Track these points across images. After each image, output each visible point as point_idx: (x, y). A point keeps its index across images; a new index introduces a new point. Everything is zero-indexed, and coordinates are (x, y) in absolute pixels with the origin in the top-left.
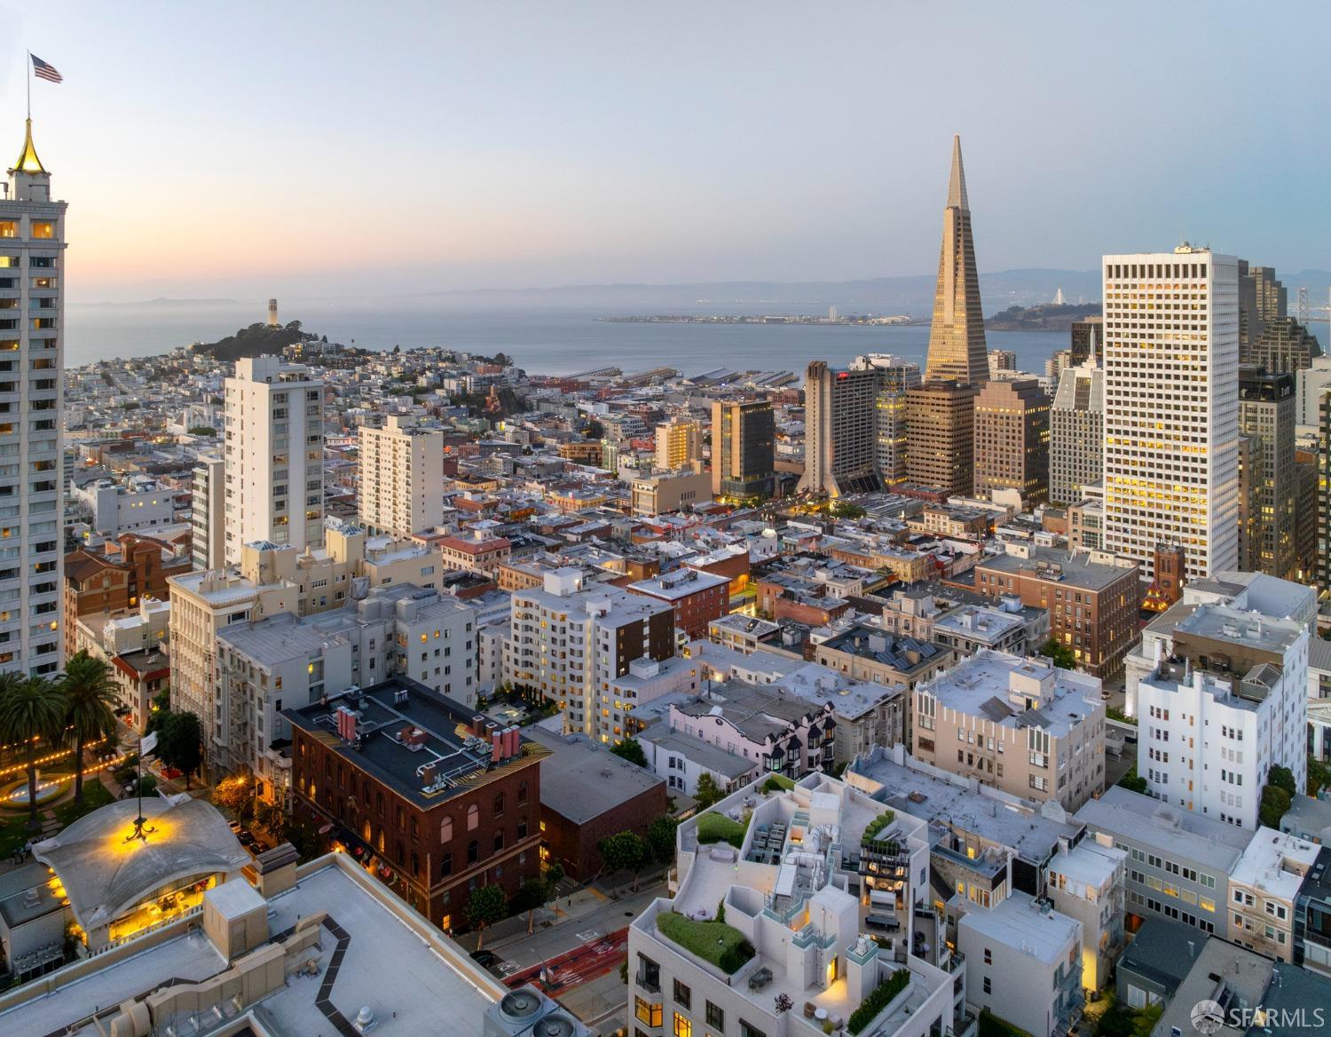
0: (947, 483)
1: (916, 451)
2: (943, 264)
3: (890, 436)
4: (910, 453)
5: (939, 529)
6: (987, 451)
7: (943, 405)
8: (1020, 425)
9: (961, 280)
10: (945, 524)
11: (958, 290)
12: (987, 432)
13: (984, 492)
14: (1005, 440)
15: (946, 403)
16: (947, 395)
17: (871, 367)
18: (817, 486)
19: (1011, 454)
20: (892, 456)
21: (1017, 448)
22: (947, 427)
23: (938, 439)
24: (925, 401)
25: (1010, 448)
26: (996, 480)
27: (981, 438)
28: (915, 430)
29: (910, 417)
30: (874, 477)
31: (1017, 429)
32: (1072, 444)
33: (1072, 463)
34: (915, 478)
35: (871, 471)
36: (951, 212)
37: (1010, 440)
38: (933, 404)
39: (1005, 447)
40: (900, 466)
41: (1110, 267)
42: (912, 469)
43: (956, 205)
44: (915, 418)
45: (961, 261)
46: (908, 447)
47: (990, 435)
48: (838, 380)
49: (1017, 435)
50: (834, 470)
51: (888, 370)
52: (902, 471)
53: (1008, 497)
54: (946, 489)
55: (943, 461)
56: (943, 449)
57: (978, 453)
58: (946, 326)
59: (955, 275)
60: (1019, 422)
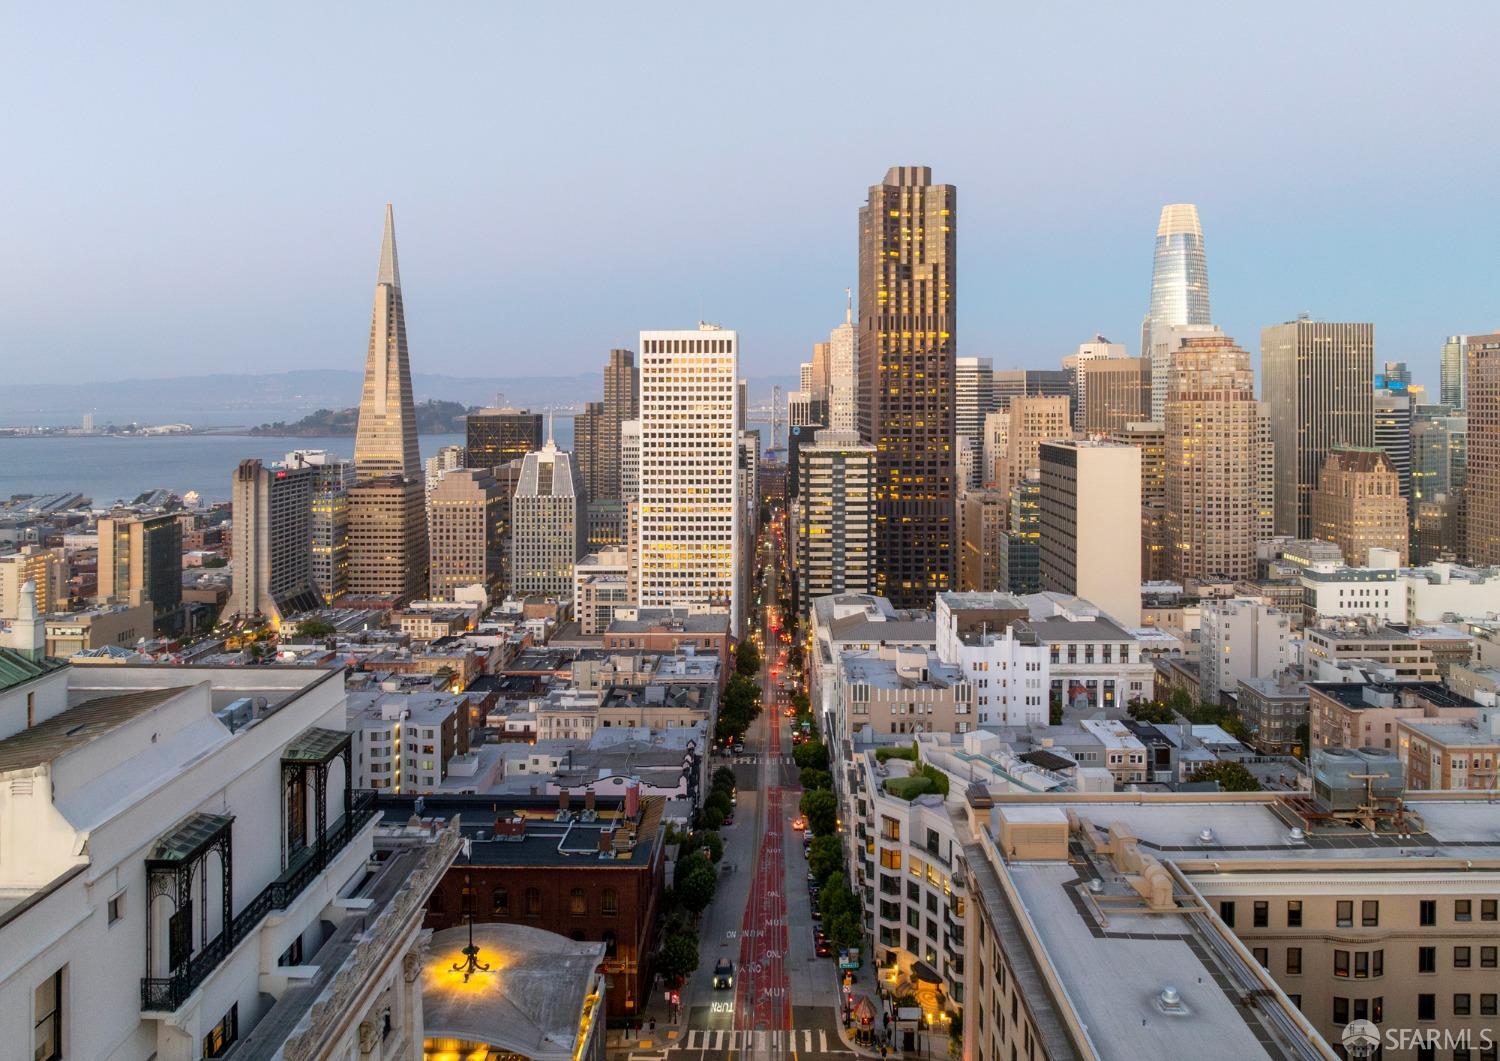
0: (398, 589)
1: (359, 557)
2: (373, 347)
3: (328, 544)
4: (353, 561)
5: (420, 635)
6: (444, 548)
7: (394, 503)
8: (481, 517)
9: (395, 365)
10: (426, 628)
11: (391, 376)
12: (444, 528)
13: (441, 593)
14: (465, 534)
15: (397, 499)
16: (399, 491)
17: (305, 465)
18: (251, 609)
19: (471, 548)
20: (330, 567)
21: (478, 541)
22: (399, 527)
23: (387, 541)
24: (373, 499)
25: (471, 541)
26: (455, 578)
27: (439, 534)
28: (359, 534)
29: (353, 520)
30: (311, 594)
31: (478, 521)
32: (536, 531)
33: (536, 550)
34: (359, 589)
35: (307, 587)
36: (383, 290)
37: (471, 534)
38: (382, 503)
40: (339, 577)
42: (356, 579)
43: (388, 281)
44: (361, 520)
45: (395, 344)
46: (350, 554)
47: (448, 531)
48: (277, 480)
49: (477, 527)
50: (272, 589)
51: (323, 467)
52: (342, 582)
53: (472, 595)
54: (398, 596)
55: (394, 565)
56: (394, 551)
57: (435, 551)
58: (376, 417)
59: (388, 360)
60: (481, 513)
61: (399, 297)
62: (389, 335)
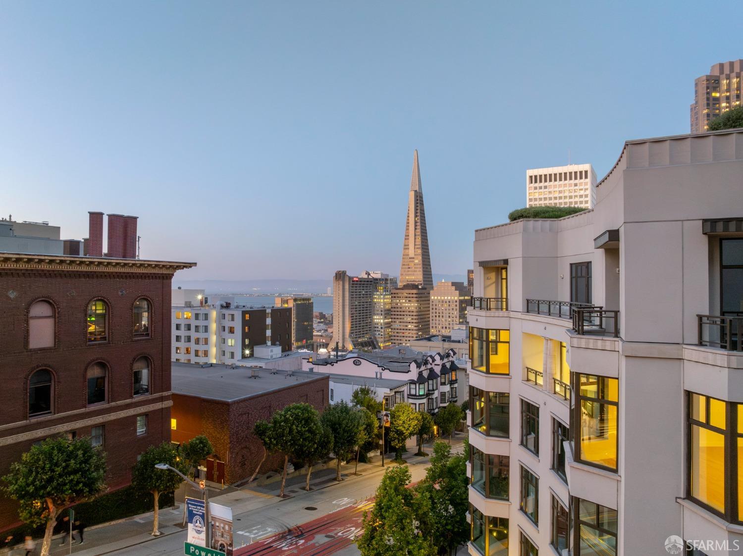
1: (397, 325)
2: (408, 223)
3: (381, 318)
4: (393, 328)
6: (437, 322)
7: (413, 297)
8: (456, 306)
9: (419, 231)
11: (417, 237)
12: (437, 311)
14: (448, 315)
15: (415, 296)
16: (415, 291)
17: (370, 277)
19: (451, 323)
20: (383, 330)
21: (455, 319)
22: (415, 311)
23: (410, 317)
24: (402, 295)
25: (451, 319)
27: (434, 314)
28: (396, 313)
29: (393, 306)
30: (373, 342)
31: (454, 308)
34: (396, 342)
35: (370, 338)
36: (413, 193)
37: (451, 315)
38: (407, 297)
39: (448, 319)
40: (387, 335)
41: (531, 177)
43: (415, 189)
44: (396, 306)
47: (439, 313)
48: (353, 281)
49: (454, 311)
50: (350, 336)
51: (380, 279)
52: (388, 338)
55: (413, 330)
56: (413, 323)
57: (433, 323)
58: (410, 258)
59: (416, 229)
60: (456, 304)
61: (421, 197)
62: (416, 216)
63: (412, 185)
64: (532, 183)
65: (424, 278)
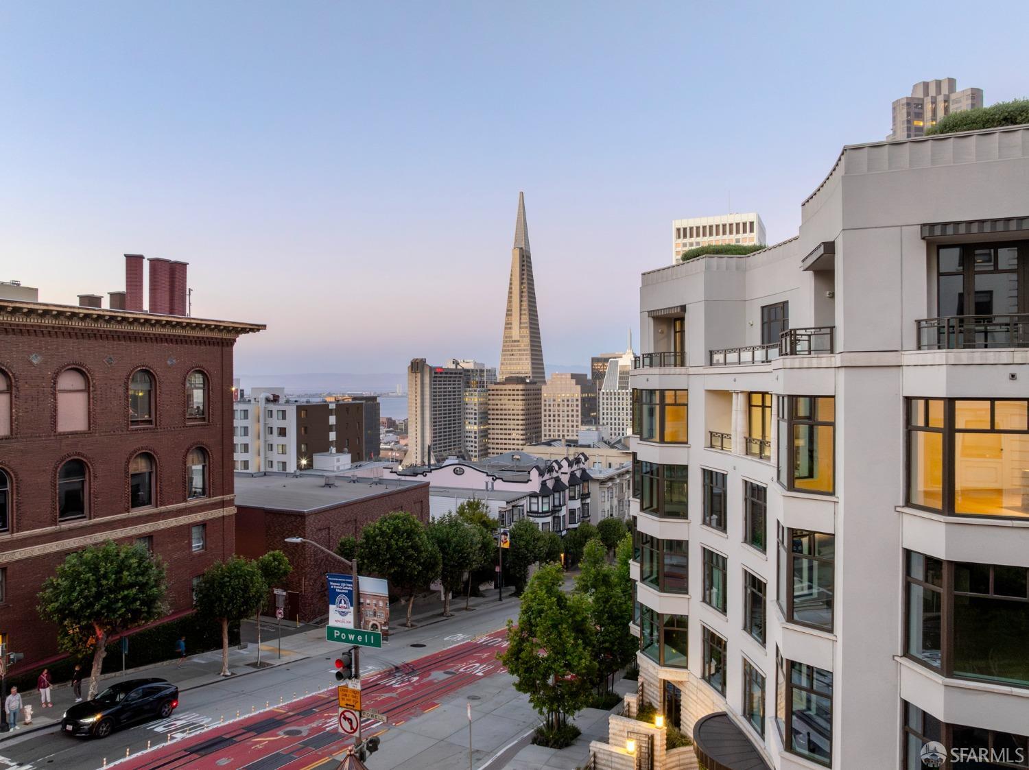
1: (496, 434)
2: (511, 293)
3: (475, 424)
4: (491, 437)
6: (552, 428)
7: (518, 395)
8: (577, 405)
9: (525, 304)
11: (523, 313)
12: (552, 413)
14: (566, 418)
15: (520, 393)
16: (521, 387)
17: (459, 367)
19: (570, 429)
20: (477, 440)
21: (575, 424)
22: (521, 413)
23: (514, 422)
24: (503, 392)
27: (547, 418)
28: (495, 417)
29: (490, 407)
31: (575, 408)
32: (617, 417)
35: (460, 452)
36: (517, 252)
37: (570, 418)
38: (510, 395)
39: (566, 423)
40: (483, 448)
41: (677, 229)
42: (493, 448)
43: (520, 246)
44: (495, 407)
45: (525, 290)
46: (489, 432)
47: (554, 416)
48: (435, 373)
49: (575, 413)
51: (473, 370)
52: (484, 451)
55: (518, 440)
56: (518, 430)
57: (545, 430)
58: (514, 341)
59: (521, 301)
60: (577, 403)
61: (529, 257)
62: (522, 283)
63: (516, 240)
64: (679, 237)
65: (533, 368)
